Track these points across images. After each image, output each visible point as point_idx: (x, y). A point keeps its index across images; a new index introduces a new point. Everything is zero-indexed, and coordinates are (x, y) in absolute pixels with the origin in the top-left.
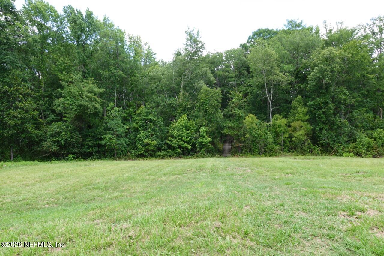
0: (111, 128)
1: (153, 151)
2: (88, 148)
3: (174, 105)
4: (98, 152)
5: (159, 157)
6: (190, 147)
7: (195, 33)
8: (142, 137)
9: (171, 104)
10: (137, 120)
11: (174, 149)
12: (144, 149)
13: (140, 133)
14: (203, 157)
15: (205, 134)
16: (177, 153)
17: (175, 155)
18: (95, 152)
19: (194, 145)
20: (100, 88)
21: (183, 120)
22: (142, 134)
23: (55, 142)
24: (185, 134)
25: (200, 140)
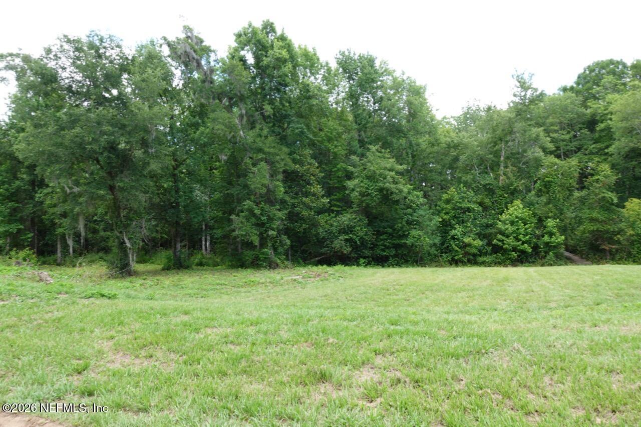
0: (413, 221)
1: (474, 255)
2: (383, 250)
3: (491, 187)
4: (396, 256)
5: (484, 264)
6: (530, 250)
7: (526, 77)
8: (459, 234)
9: (487, 184)
10: (446, 208)
11: (504, 251)
12: (463, 252)
13: (455, 229)
14: (551, 265)
15: (555, 230)
16: (510, 259)
17: (508, 262)
18: (392, 256)
19: (536, 248)
20: (401, 164)
21: (517, 209)
22: (458, 231)
23: (346, 240)
24: (522, 231)
25: (546, 238)
